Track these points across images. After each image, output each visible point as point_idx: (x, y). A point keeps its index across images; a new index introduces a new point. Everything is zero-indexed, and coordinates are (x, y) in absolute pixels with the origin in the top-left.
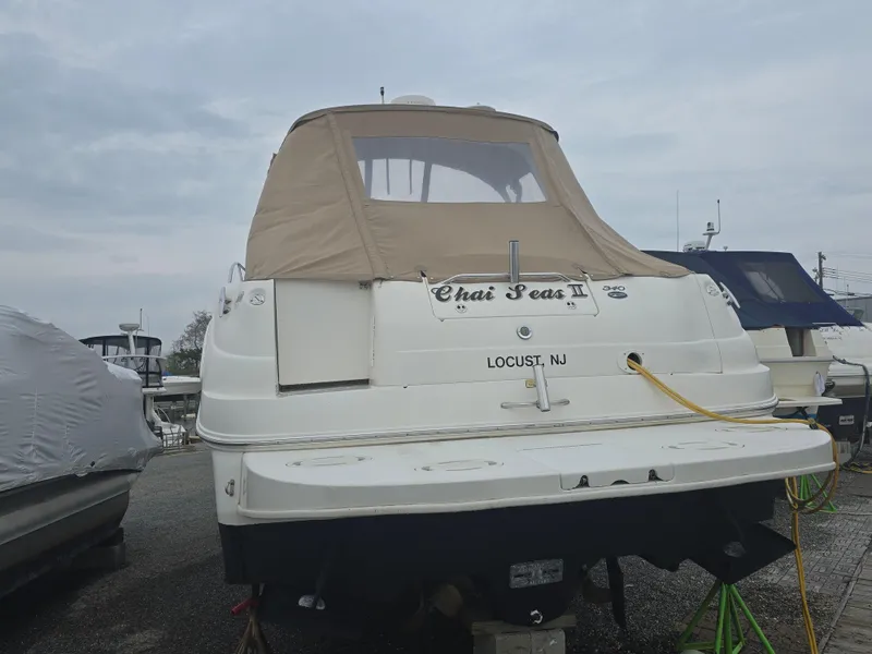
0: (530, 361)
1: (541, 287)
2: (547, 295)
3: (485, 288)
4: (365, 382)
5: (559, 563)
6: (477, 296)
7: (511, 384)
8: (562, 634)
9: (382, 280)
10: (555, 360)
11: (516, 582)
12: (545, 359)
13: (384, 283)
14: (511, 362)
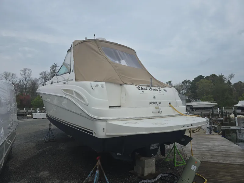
0: (155, 103)
1: (154, 88)
2: (155, 90)
3: (145, 87)
4: (120, 106)
5: (158, 144)
6: (144, 89)
7: (153, 108)
8: (155, 158)
9: (126, 84)
10: (159, 103)
11: (151, 148)
12: (158, 103)
13: (127, 85)
14: (153, 103)
